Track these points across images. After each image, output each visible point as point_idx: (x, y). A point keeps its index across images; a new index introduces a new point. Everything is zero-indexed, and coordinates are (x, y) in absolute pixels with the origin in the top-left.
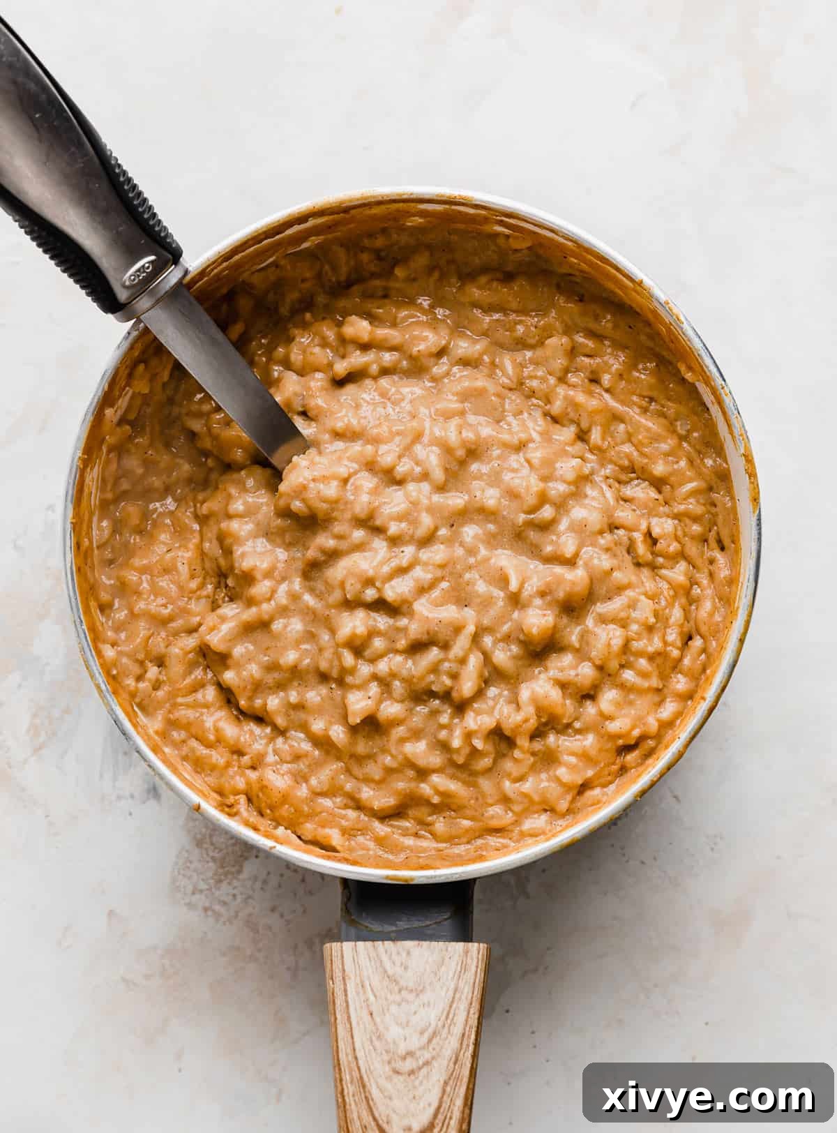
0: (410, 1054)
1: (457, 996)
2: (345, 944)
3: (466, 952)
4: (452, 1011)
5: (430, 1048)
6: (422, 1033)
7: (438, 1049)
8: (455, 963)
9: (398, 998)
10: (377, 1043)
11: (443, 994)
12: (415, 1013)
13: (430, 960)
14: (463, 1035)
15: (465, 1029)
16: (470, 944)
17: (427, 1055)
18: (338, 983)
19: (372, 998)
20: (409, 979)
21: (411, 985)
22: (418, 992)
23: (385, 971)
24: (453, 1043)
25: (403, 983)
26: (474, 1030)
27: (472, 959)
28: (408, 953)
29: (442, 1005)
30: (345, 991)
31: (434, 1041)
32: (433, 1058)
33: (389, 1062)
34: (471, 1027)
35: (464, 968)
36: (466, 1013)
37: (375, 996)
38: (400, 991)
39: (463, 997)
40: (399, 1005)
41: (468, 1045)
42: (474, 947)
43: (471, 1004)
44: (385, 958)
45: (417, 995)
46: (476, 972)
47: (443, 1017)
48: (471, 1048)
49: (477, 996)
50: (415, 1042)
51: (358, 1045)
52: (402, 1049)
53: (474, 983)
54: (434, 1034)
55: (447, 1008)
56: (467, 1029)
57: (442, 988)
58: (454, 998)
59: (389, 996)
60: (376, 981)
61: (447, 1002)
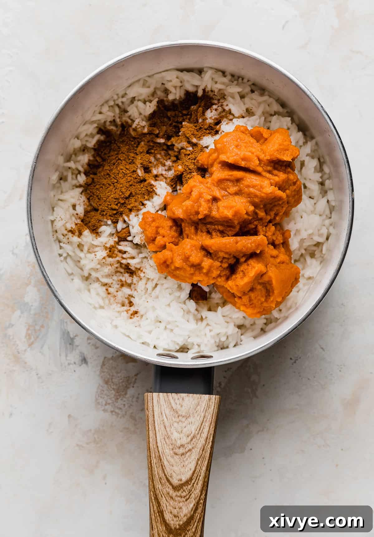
0: (182, 446)
1: (205, 420)
2: (154, 394)
3: (210, 400)
4: (202, 427)
5: (192, 443)
6: (188, 436)
7: (195, 444)
8: (204, 404)
9: (178, 420)
10: (167, 440)
11: (198, 419)
12: (185, 427)
13: (193, 403)
14: (207, 438)
15: (208, 435)
16: (212, 396)
17: (190, 447)
18: (150, 412)
19: (165, 419)
20: (183, 411)
21: (184, 414)
22: (187, 417)
23: (172, 407)
24: (202, 441)
25: (180, 413)
26: (212, 435)
27: (212, 402)
28: (183, 399)
29: (198, 424)
30: (154, 415)
31: (194, 440)
32: (193, 448)
33: (172, 449)
34: (211, 434)
35: (208, 407)
36: (208, 428)
37: (167, 418)
38: (178, 417)
39: (208, 420)
40: (178, 423)
41: (209, 443)
42: (213, 397)
43: (211, 423)
44: (172, 401)
45: (187, 419)
46: (214, 408)
47: (198, 429)
48: (210, 444)
49: (214, 420)
50: (185, 440)
51: (158, 441)
52: (179, 443)
53: (213, 414)
54: (194, 437)
55: (200, 425)
56: (209, 435)
57: (198, 415)
58: (203, 420)
59: (173, 419)
60: (167, 411)
61: (200, 422)
